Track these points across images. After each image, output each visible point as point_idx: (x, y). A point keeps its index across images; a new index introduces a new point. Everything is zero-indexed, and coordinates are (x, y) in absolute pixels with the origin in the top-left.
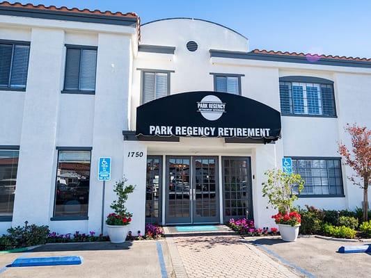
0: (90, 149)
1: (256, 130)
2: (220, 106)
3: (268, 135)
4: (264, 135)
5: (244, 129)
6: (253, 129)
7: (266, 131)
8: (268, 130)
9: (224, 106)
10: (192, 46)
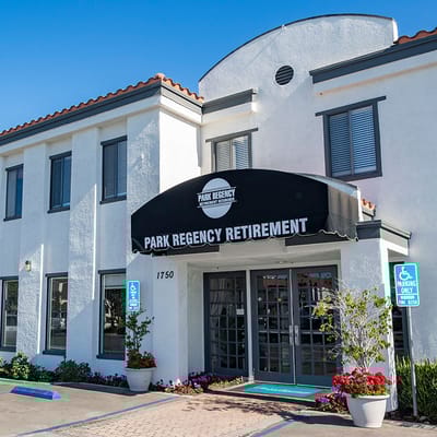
0: (123, 271)
1: (284, 222)
2: (227, 194)
3: (304, 230)
4: (297, 231)
5: (263, 225)
6: (278, 223)
7: (300, 224)
8: (303, 220)
9: (233, 191)
10: (285, 75)
